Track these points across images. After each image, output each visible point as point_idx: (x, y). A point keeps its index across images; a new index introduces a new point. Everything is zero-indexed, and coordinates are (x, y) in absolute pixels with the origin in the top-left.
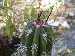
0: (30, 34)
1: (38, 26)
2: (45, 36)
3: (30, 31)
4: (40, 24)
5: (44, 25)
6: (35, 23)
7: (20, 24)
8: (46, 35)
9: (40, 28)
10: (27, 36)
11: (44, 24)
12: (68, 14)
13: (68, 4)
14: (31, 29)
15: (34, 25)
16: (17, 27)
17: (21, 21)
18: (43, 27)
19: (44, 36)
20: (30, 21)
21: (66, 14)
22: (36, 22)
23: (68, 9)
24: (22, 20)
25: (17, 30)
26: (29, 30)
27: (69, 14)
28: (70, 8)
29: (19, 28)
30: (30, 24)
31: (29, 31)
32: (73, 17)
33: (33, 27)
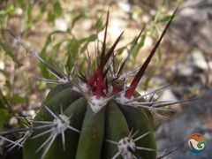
0: (59, 136)
1: (96, 103)
2: (129, 149)
3: (60, 125)
4: (104, 95)
5: (123, 99)
6: (84, 87)
7: (34, 96)
8: (132, 145)
9: (106, 110)
10: (48, 146)
11: (123, 94)
12: (173, 68)
13: (174, 42)
14: (63, 117)
15: (77, 96)
16: (25, 104)
17: (37, 86)
18: (119, 105)
19: (125, 146)
20: (62, 80)
21: (170, 70)
22: (90, 85)
23: (174, 55)
24: (38, 83)
25: (24, 113)
26: (57, 121)
27: (177, 71)
28: (179, 52)
29: (30, 107)
30: (63, 93)
31: (55, 122)
32: (189, 80)
33: (74, 106)
